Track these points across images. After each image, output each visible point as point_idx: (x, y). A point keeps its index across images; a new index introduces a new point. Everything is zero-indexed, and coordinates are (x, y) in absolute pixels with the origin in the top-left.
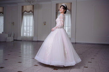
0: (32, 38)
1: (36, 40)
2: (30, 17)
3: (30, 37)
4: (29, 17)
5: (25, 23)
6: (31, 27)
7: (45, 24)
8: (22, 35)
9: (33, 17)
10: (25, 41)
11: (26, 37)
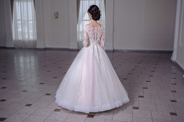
0: (35, 43)
1: (43, 47)
2: (27, 2)
3: (30, 41)
4: (25, 4)
5: (18, 15)
6: (31, 22)
7: (57, 17)
8: (14, 38)
9: (33, 3)
10: (21, 48)
11: (23, 42)
